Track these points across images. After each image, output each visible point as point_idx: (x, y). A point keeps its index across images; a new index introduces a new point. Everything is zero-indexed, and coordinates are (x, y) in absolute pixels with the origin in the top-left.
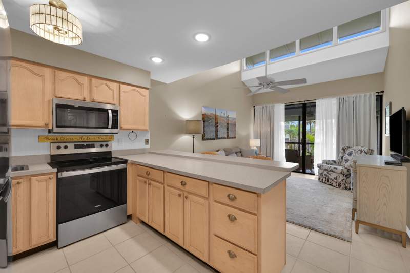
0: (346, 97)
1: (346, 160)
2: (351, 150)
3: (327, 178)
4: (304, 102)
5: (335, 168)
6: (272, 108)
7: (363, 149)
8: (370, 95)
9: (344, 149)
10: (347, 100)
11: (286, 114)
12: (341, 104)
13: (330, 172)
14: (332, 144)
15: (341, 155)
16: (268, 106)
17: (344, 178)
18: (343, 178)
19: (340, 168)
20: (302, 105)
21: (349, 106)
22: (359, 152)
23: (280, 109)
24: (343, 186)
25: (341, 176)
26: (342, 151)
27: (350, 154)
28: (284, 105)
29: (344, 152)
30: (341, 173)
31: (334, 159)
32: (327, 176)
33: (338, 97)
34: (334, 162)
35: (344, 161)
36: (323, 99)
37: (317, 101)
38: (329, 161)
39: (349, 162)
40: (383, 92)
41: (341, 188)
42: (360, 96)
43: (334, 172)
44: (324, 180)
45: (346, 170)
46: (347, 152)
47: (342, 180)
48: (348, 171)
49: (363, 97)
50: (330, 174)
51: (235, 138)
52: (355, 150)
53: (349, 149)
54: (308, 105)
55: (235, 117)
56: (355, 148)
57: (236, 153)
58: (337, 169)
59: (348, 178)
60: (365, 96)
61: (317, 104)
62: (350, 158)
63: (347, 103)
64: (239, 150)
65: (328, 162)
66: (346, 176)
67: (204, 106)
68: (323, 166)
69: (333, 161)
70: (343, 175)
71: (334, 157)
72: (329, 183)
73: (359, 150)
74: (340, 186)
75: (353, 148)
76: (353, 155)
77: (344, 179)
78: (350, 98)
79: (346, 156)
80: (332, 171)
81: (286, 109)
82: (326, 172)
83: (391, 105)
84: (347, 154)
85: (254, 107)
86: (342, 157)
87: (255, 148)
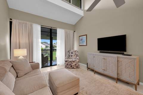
11: (42, 34)
13: (72, 63)
27: (72, 53)
37: (57, 29)
40: (75, 31)
73: (75, 51)
83: (86, 35)
84: (70, 53)
85: (11, 19)
86: (69, 55)
87: (21, 57)
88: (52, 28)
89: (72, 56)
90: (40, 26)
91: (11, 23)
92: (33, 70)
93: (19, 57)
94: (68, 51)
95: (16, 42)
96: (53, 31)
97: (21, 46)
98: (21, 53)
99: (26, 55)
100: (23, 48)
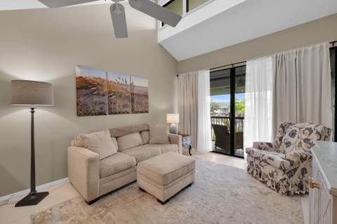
0: (285, 53)
1: (286, 144)
2: (294, 128)
3: (259, 171)
4: (231, 66)
5: (270, 158)
6: (196, 77)
7: (312, 126)
8: (321, 48)
9: (282, 127)
10: (287, 57)
12: (279, 64)
13: (263, 163)
14: (267, 119)
15: (279, 135)
16: (191, 74)
17: (286, 176)
18: (282, 178)
19: (278, 158)
20: (229, 71)
21: (289, 67)
22: (307, 131)
23: (205, 77)
24: (283, 190)
25: (281, 172)
26: (281, 129)
27: (293, 134)
28: (209, 71)
29: (284, 132)
30: (281, 168)
31: (270, 141)
32: (258, 167)
33: (275, 55)
34: (270, 145)
35: (283, 144)
36: (254, 59)
37: (247, 63)
38: (262, 144)
39: (292, 146)
41: (280, 192)
42: (306, 51)
43: (268, 164)
44: (255, 173)
45: (289, 163)
46: (289, 131)
47: (282, 180)
48: (292, 165)
49: (310, 52)
50: (262, 166)
51: (147, 112)
52: (300, 129)
53: (291, 126)
55: (147, 86)
56: (299, 125)
57: (140, 132)
58: (273, 160)
59: (292, 176)
60: (313, 49)
61: (247, 67)
62: (292, 140)
63: (287, 62)
64: (146, 128)
65: (261, 146)
66: (287, 173)
67: (78, 66)
68: (253, 151)
69: (268, 144)
70: (284, 171)
71: (268, 138)
72: (261, 179)
73: (307, 129)
74: (278, 188)
75: (296, 125)
76: (296, 136)
77: (285, 179)
78: (291, 55)
79: (287, 137)
80: (266, 162)
82: (257, 162)
84: (287, 134)
88: (235, 66)
89: (288, 144)
96: (237, 72)
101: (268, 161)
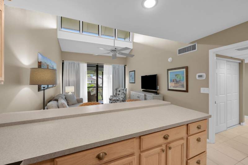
4: (97, 64)
6: (78, 65)
13: (116, 101)
16: (75, 62)
20: (96, 66)
22: (123, 90)
27: (119, 91)
33: (113, 65)
35: (117, 95)
40: (126, 65)
42: (120, 66)
43: (118, 101)
45: (123, 99)
46: (118, 90)
54: (99, 66)
60: (122, 66)
61: (104, 66)
62: (120, 93)
67: (39, 54)
68: (112, 98)
75: (120, 88)
78: (117, 66)
81: (88, 66)
82: (114, 102)
83: (134, 71)
84: (118, 92)
85: (63, 61)
86: (116, 93)
87: (70, 93)
88: (98, 64)
89: (119, 94)
90: (87, 64)
91: (63, 63)
92: (78, 103)
93: (69, 93)
94: (116, 89)
95: (67, 81)
97: (70, 84)
98: (70, 90)
99: (74, 91)
100: (72, 86)
101: (119, 100)
